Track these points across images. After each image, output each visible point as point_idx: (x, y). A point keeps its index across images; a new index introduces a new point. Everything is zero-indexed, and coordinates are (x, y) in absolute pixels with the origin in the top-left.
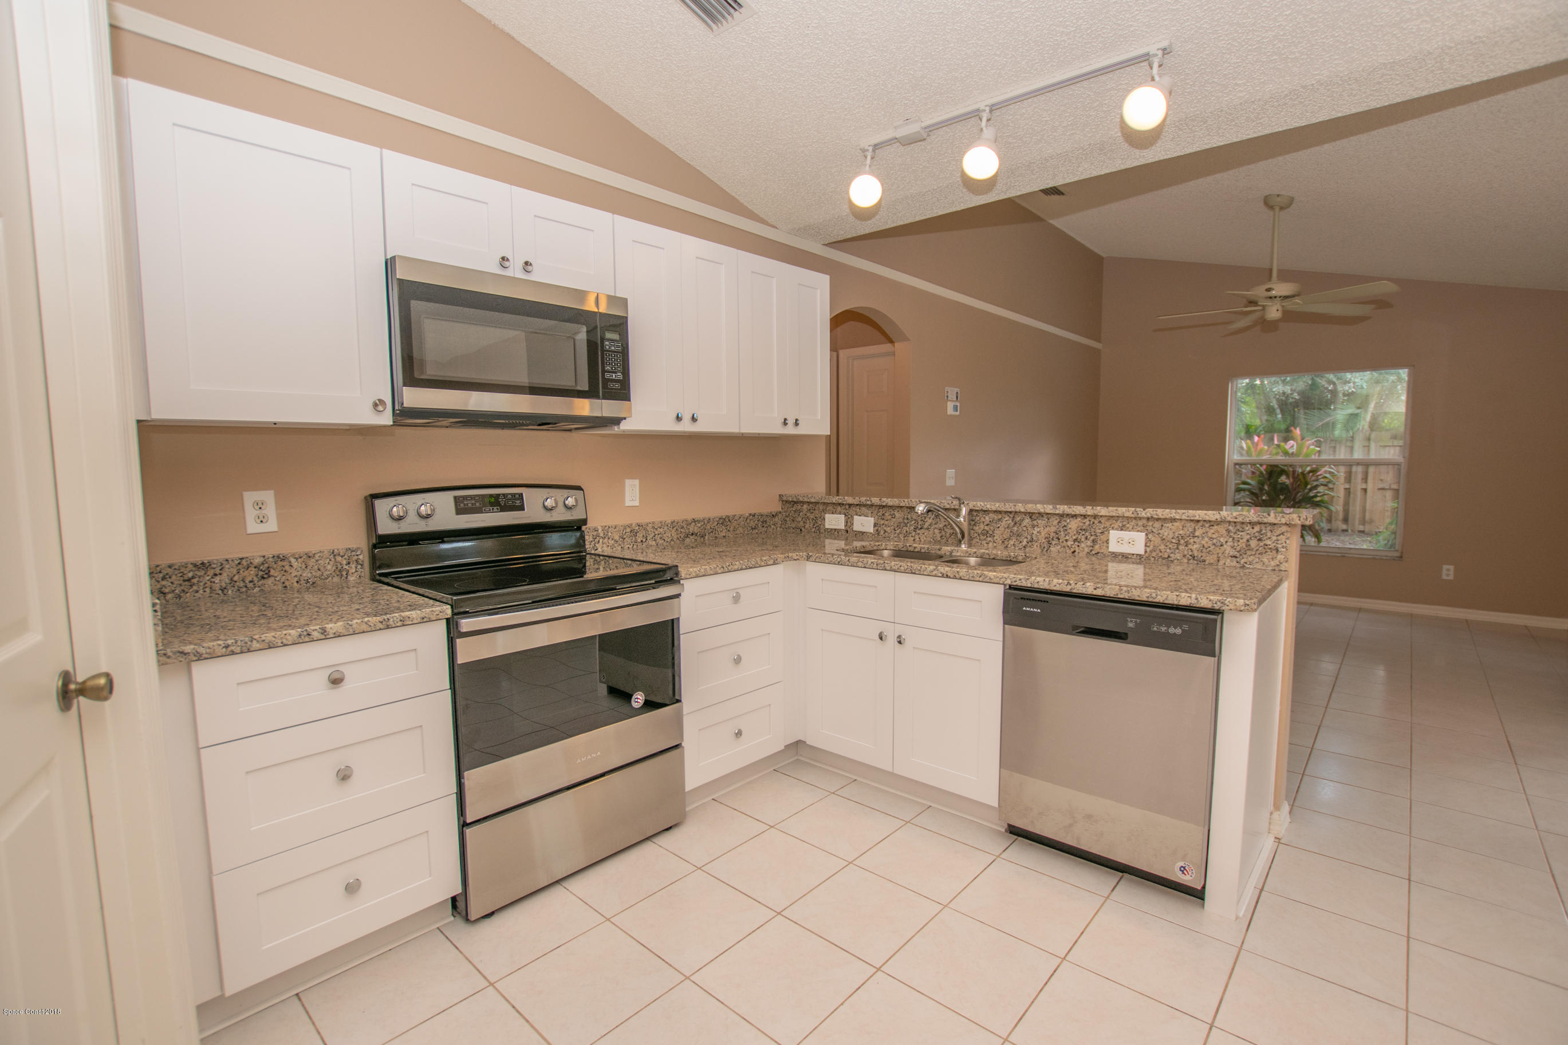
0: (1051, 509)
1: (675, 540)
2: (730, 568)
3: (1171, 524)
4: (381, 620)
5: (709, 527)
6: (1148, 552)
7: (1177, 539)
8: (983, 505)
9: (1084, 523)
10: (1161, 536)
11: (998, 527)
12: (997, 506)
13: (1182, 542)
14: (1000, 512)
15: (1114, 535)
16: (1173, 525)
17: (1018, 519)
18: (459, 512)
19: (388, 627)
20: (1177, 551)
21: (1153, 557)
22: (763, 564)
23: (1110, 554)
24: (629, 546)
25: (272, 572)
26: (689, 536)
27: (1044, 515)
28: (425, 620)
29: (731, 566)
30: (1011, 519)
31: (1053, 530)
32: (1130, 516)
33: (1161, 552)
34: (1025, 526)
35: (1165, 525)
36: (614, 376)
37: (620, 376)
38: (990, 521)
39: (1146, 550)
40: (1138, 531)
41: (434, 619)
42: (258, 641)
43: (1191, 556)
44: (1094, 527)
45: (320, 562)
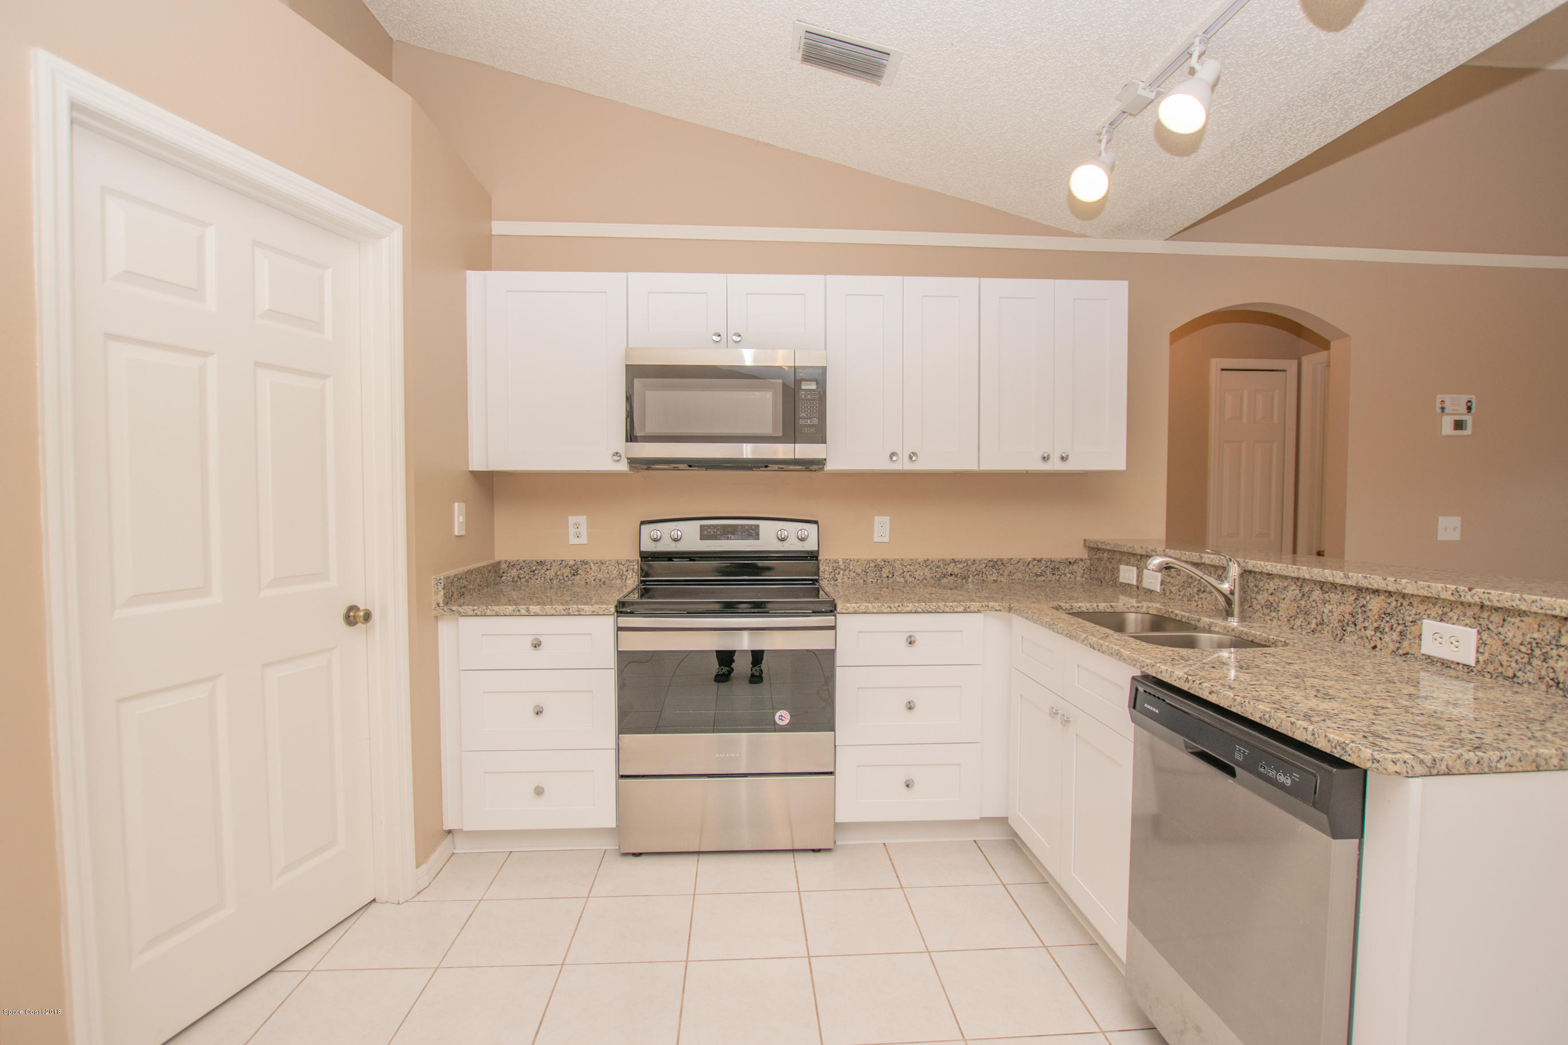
0: (1342, 578)
1: (928, 579)
2: (899, 609)
3: (1518, 619)
4: (564, 608)
5: (974, 569)
6: (1481, 662)
7: (1529, 646)
8: (1263, 566)
9: (1390, 604)
10: (1502, 637)
11: (1284, 599)
12: (1278, 567)
13: (1537, 652)
14: (1286, 578)
15: (1429, 626)
16: (1522, 621)
17: (1306, 589)
18: (702, 538)
19: (569, 615)
20: (1529, 668)
21: (1489, 672)
22: (947, 610)
23: (1424, 657)
24: (872, 580)
25: (579, 572)
26: (947, 576)
27: (1338, 586)
28: (595, 613)
29: (902, 607)
30: (1298, 588)
31: (1348, 611)
32: (1448, 598)
33: (1501, 665)
34: (1314, 601)
35: (1509, 619)
36: (809, 422)
37: (815, 421)
38: (1275, 589)
39: (1477, 658)
40: (1466, 625)
41: (601, 614)
42: (490, 610)
43: (1552, 679)
44: (1402, 612)
45: (609, 567)
